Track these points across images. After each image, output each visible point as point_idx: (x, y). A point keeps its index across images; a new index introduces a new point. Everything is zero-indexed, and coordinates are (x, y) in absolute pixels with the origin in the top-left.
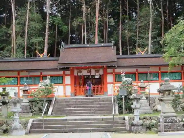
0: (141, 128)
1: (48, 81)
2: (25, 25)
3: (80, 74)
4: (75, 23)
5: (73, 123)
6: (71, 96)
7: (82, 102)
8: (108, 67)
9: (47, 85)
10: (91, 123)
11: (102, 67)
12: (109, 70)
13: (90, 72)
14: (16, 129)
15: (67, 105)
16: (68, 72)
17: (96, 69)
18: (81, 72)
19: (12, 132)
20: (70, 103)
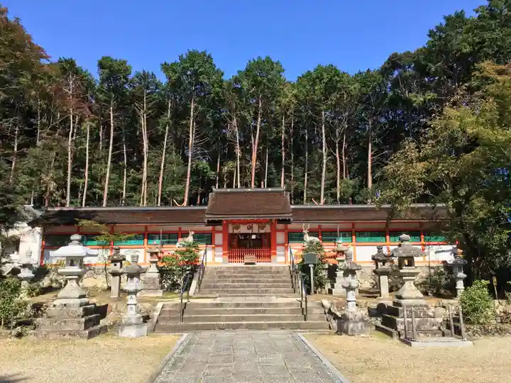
0: (362, 326)
1: (190, 239)
2: (160, 169)
3: (236, 231)
4: (225, 169)
5: (234, 312)
6: (224, 263)
7: (244, 272)
8: (279, 220)
9: (190, 246)
10: (264, 312)
11: (270, 222)
12: (280, 226)
13: (251, 228)
14: (130, 325)
15: (220, 277)
16: (219, 228)
17: (260, 225)
18: (237, 228)
19: (122, 330)
20: (225, 274)
